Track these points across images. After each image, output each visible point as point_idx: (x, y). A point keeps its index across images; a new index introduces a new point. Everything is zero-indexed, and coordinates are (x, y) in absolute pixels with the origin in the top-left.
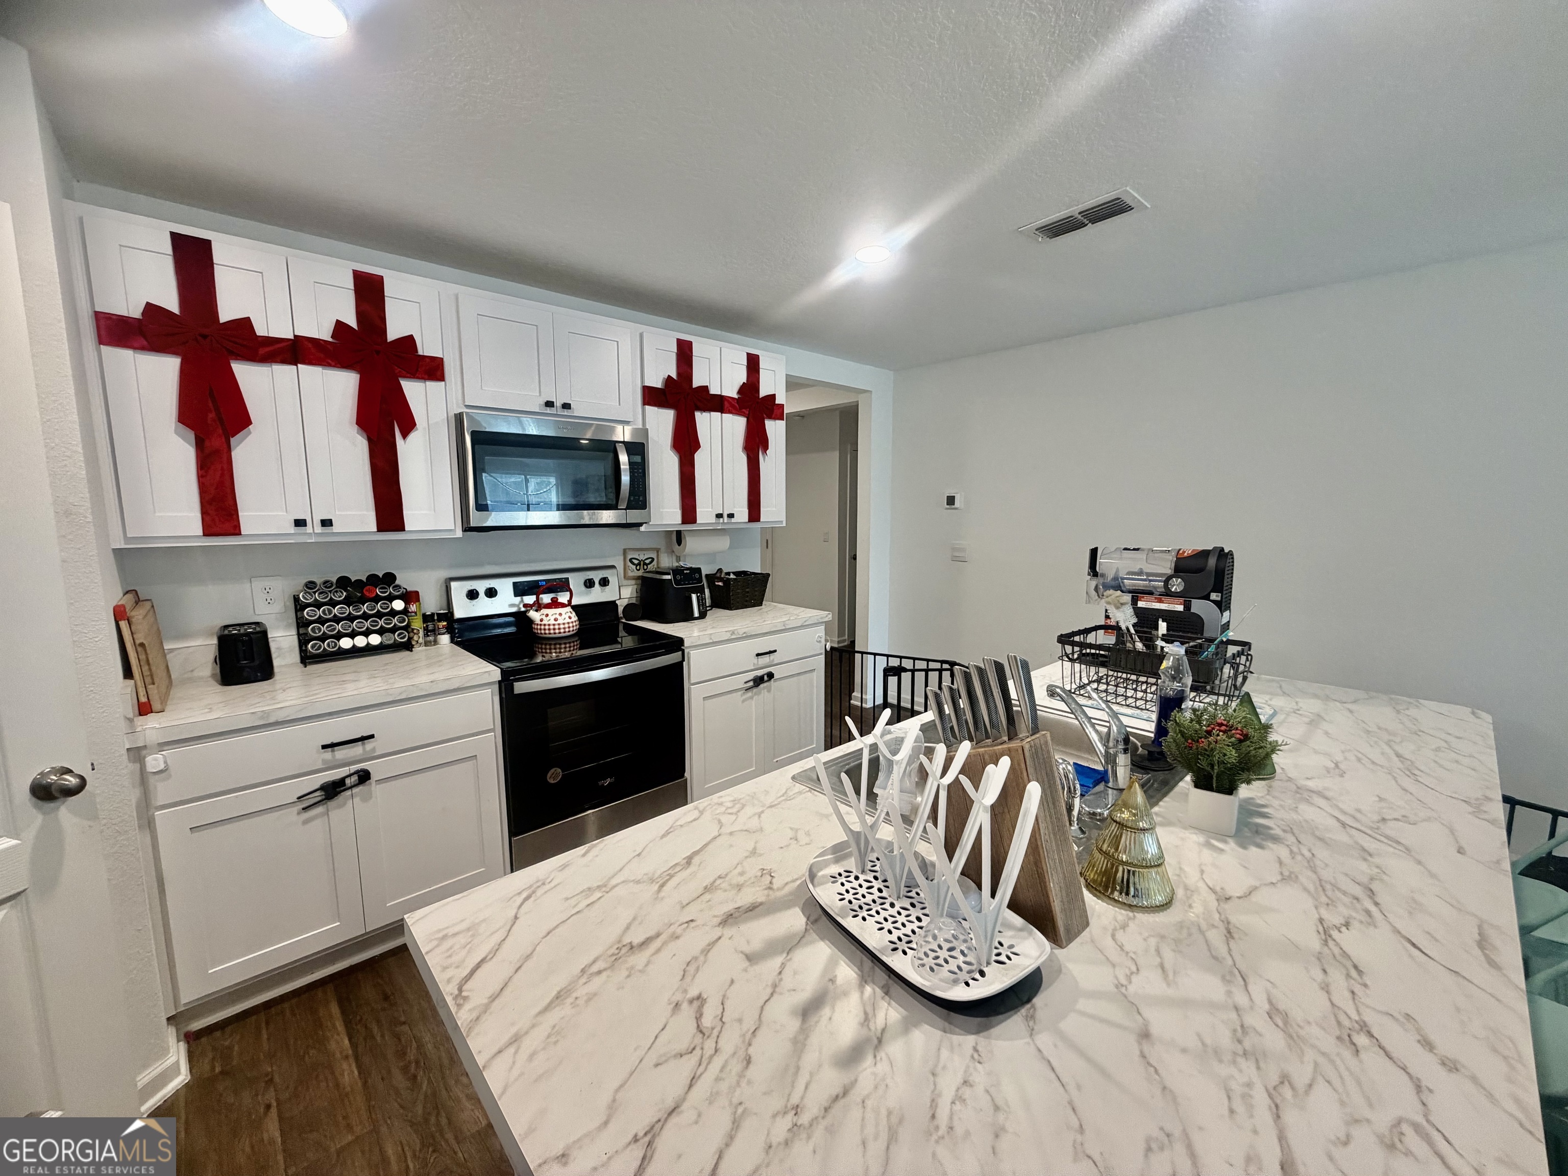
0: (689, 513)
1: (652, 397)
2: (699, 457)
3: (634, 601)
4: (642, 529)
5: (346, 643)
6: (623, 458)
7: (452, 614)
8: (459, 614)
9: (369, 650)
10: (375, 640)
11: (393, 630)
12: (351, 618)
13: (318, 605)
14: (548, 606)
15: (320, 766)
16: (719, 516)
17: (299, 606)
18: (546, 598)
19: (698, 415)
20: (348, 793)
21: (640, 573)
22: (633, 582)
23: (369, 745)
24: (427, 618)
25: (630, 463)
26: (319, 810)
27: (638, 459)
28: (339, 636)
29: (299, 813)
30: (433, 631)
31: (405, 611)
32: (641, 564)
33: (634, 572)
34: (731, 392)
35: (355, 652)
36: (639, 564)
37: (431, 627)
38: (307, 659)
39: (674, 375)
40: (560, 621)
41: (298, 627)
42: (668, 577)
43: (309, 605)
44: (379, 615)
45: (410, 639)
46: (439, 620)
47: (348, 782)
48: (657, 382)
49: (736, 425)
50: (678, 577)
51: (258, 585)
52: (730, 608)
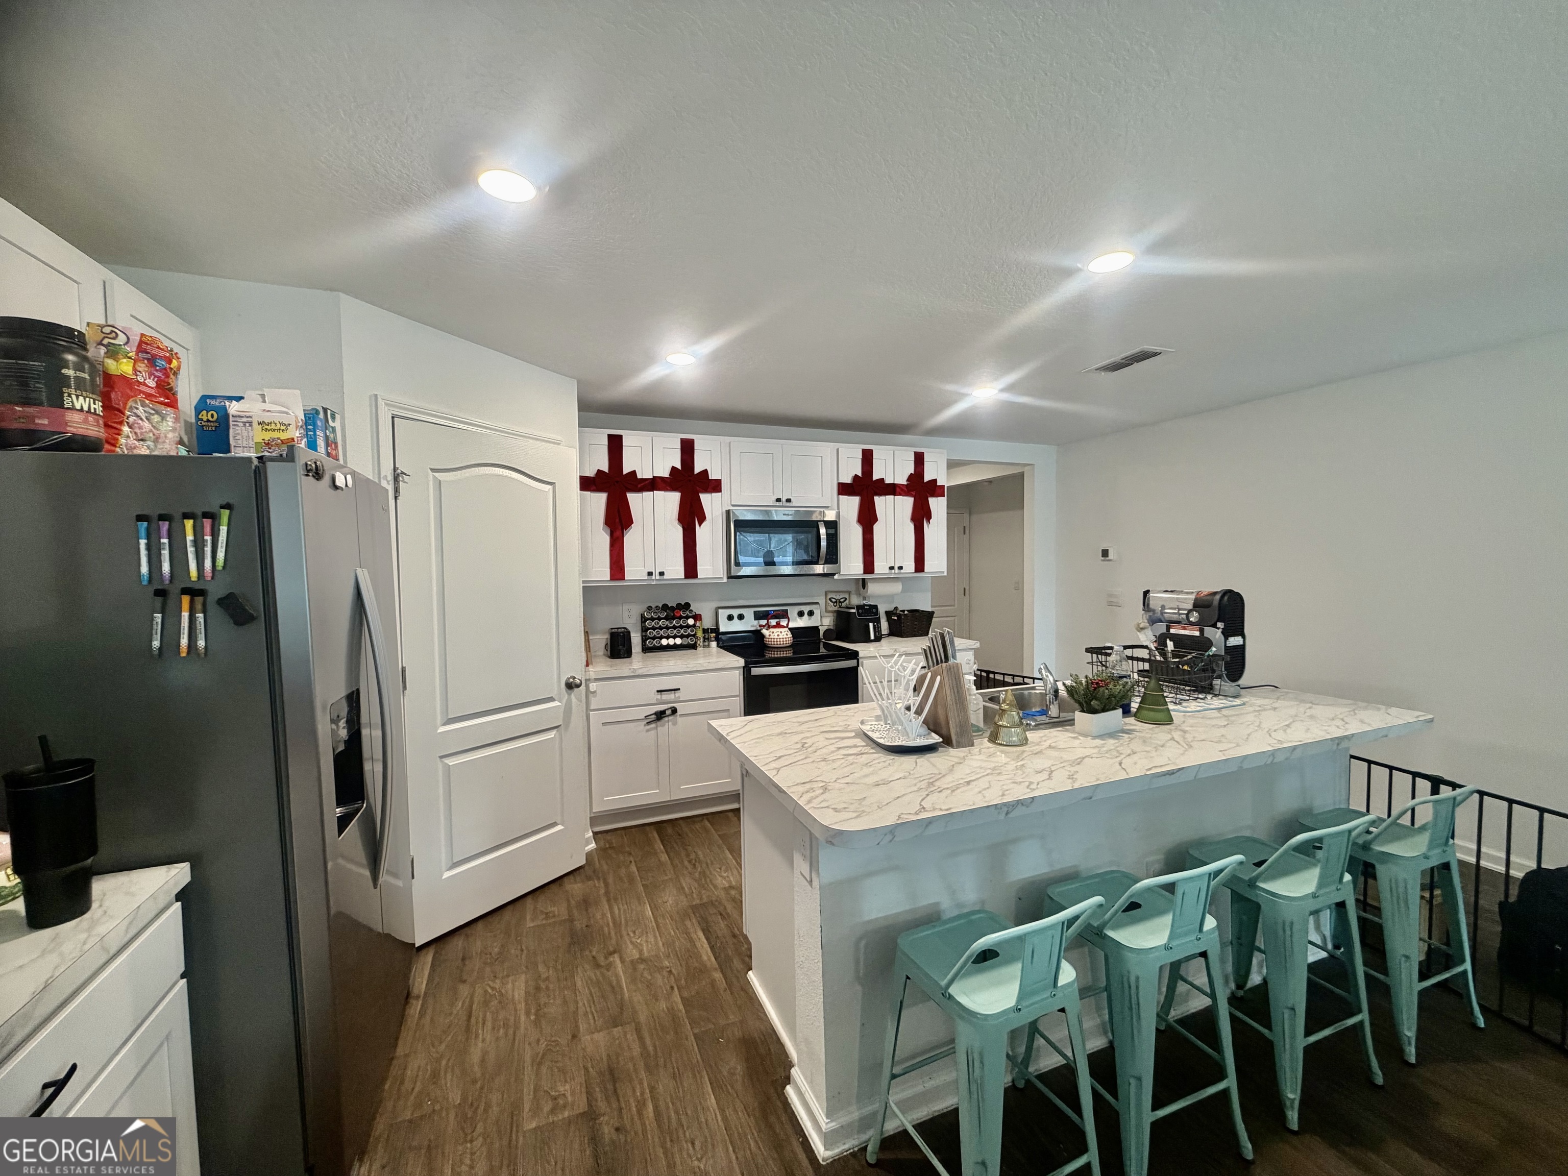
0: (869, 566)
1: (844, 489)
2: (876, 527)
3: (831, 627)
4: (836, 577)
5: (664, 642)
6: (823, 531)
7: (718, 629)
8: (722, 629)
9: (675, 647)
10: (678, 641)
11: (688, 636)
12: (667, 628)
13: (652, 619)
14: (774, 627)
15: (655, 702)
16: (892, 568)
17: (644, 619)
18: (773, 622)
19: (876, 498)
20: (666, 719)
21: (836, 608)
22: (831, 614)
23: (678, 694)
24: (705, 631)
25: (827, 534)
26: (653, 725)
27: (832, 531)
28: (661, 638)
29: (645, 725)
30: (708, 639)
31: (694, 626)
32: (838, 602)
33: (831, 607)
34: (902, 480)
35: (669, 648)
36: (836, 602)
37: (707, 637)
38: (646, 649)
39: (860, 474)
40: (781, 637)
41: (642, 631)
42: (853, 611)
43: (648, 619)
44: (681, 627)
45: (696, 643)
46: (711, 633)
47: (667, 712)
48: (848, 480)
49: (906, 503)
50: (860, 611)
51: (626, 607)
52: (902, 637)
